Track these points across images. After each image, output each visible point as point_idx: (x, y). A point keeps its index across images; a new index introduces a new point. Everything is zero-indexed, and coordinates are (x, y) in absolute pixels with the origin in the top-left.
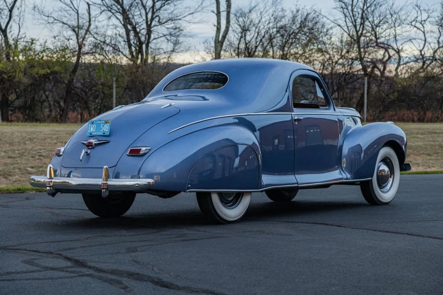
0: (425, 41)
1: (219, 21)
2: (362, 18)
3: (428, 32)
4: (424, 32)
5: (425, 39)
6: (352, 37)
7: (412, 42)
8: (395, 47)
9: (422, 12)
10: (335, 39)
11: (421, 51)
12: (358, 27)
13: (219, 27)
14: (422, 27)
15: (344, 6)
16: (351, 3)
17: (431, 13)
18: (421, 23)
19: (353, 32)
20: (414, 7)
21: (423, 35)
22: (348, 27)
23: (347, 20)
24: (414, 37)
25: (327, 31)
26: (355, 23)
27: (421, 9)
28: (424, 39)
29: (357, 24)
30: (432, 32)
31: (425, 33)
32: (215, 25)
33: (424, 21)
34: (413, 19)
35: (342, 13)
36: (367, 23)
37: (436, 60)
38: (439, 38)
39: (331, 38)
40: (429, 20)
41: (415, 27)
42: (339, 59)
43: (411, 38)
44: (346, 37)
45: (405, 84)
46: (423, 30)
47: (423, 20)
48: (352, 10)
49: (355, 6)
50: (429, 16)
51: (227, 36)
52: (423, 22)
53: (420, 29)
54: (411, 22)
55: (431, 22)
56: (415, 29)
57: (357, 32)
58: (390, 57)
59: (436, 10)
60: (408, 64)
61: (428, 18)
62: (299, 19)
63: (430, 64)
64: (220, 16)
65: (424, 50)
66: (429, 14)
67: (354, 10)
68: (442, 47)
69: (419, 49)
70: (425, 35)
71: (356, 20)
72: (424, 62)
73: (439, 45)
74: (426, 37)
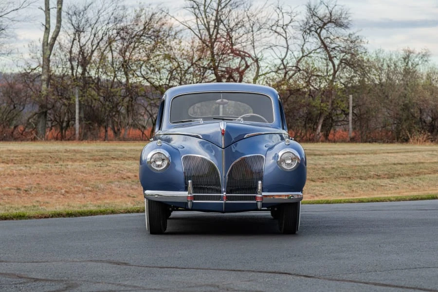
0: (288, 48)
1: (48, 20)
2: (216, 20)
3: (290, 38)
4: (286, 39)
5: (288, 46)
6: (204, 42)
7: (272, 49)
8: (253, 55)
9: (284, 14)
10: (186, 45)
11: (282, 61)
12: (211, 30)
13: (47, 26)
14: (284, 32)
15: (195, 6)
16: (203, 3)
17: (294, 16)
18: (283, 28)
19: (205, 35)
20: (275, 9)
21: (285, 41)
22: (199, 30)
23: (199, 22)
24: (275, 44)
25: (176, 34)
26: (209, 25)
27: (283, 11)
28: (286, 46)
29: (210, 26)
30: (295, 38)
31: (288, 39)
32: (43, 25)
33: (286, 25)
34: (274, 22)
35: (194, 14)
36: (221, 26)
37: (300, 70)
38: (303, 46)
39: (181, 42)
40: (291, 24)
41: (276, 32)
42: (189, 68)
43: (271, 45)
44: (197, 43)
46: (284, 35)
47: (285, 24)
48: (205, 11)
49: (208, 6)
50: (292, 20)
51: (58, 38)
52: (285, 27)
53: (280, 35)
54: (271, 27)
55: (294, 27)
56: (276, 34)
57: (211, 36)
58: (247, 67)
59: (300, 12)
60: (268, 75)
61: (290, 22)
62: (143, 19)
63: (293, 75)
64: (49, 13)
65: (286, 58)
66: (292, 17)
67: (207, 11)
68: (307, 56)
69: (281, 57)
70: (287, 41)
71: (209, 22)
72: (286, 73)
73: (303, 53)
74: (289, 44)
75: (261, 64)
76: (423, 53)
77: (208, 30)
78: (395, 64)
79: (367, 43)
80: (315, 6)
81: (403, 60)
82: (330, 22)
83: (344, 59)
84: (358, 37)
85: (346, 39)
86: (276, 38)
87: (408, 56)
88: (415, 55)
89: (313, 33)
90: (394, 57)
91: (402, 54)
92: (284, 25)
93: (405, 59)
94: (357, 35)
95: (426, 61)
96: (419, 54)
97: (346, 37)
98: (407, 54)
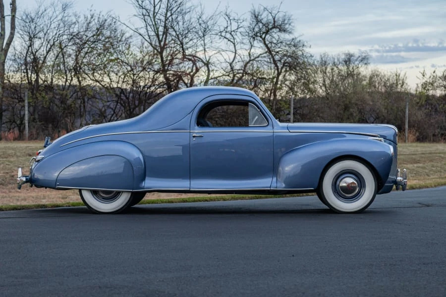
0: (236, 53)
1: (3, 26)
2: (165, 27)
3: (238, 43)
4: (234, 44)
5: (236, 51)
6: (154, 47)
7: (221, 54)
8: (204, 59)
9: (231, 21)
11: (231, 64)
12: (161, 37)
13: (2, 33)
14: (232, 38)
16: (153, 9)
17: (241, 23)
18: (231, 34)
19: (155, 41)
20: (224, 16)
22: (149, 36)
23: (149, 28)
24: (223, 49)
26: (158, 31)
27: (231, 18)
28: (234, 51)
30: (242, 43)
31: (236, 44)
33: (234, 31)
34: (222, 29)
35: (143, 20)
37: (247, 74)
38: (250, 51)
40: (239, 30)
41: (225, 37)
42: (141, 72)
43: (220, 50)
46: (232, 40)
47: (232, 30)
48: (154, 17)
49: (157, 13)
50: (238, 26)
51: (12, 43)
53: (229, 40)
54: (221, 33)
55: (241, 33)
57: (160, 42)
58: (197, 70)
59: (246, 19)
60: (219, 79)
61: (237, 29)
62: (94, 25)
63: (242, 77)
64: (4, 21)
65: (234, 62)
66: (239, 24)
68: (254, 60)
69: (229, 61)
70: (235, 46)
71: (158, 28)
72: (234, 76)
73: (250, 58)
74: (237, 49)
76: (363, 56)
77: (158, 35)
80: (259, 13)
81: (344, 63)
82: (274, 27)
84: (300, 41)
85: (289, 43)
87: (349, 59)
88: (355, 58)
89: (259, 38)
91: (343, 57)
92: (231, 32)
93: (346, 62)
94: (298, 39)
95: (366, 64)
96: (359, 57)
97: (289, 41)
98: (348, 57)
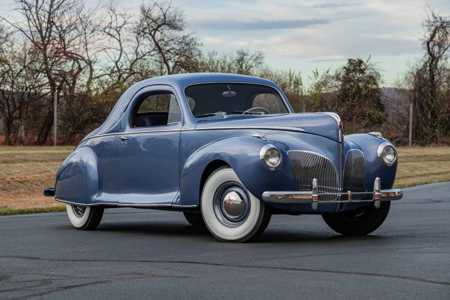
0: (121, 50)
2: (49, 22)
3: (124, 41)
4: (120, 41)
5: (122, 48)
6: (36, 44)
7: (106, 51)
8: (86, 58)
9: (117, 16)
10: (18, 48)
11: (116, 63)
12: (44, 32)
14: (117, 34)
15: (27, 8)
16: (35, 5)
17: (128, 18)
18: (116, 30)
19: (38, 38)
20: (108, 11)
21: (119, 44)
22: (31, 32)
23: (31, 25)
24: (108, 47)
25: (7, 36)
26: (41, 27)
27: (116, 13)
28: (119, 48)
29: (42, 28)
30: (128, 40)
31: (121, 42)
33: (120, 27)
34: (107, 24)
35: (25, 16)
36: (54, 29)
37: (134, 73)
38: (137, 48)
39: (13, 45)
40: (125, 26)
41: (109, 34)
42: (21, 70)
43: (105, 47)
44: (30, 45)
45: (101, 101)
46: (118, 37)
47: (118, 26)
48: (37, 13)
49: (40, 8)
50: (125, 22)
52: (118, 29)
53: (114, 37)
54: (104, 29)
55: (127, 29)
56: (109, 36)
57: (43, 39)
58: (80, 69)
59: (134, 14)
60: (101, 78)
61: (123, 25)
63: (127, 77)
65: (120, 61)
66: (126, 19)
67: (39, 13)
68: (141, 58)
69: (114, 60)
70: (120, 43)
71: (41, 24)
72: (120, 76)
73: (137, 56)
74: (122, 46)
75: (95, 67)
76: (257, 55)
77: (41, 32)
78: (229, 67)
79: (202, 45)
80: (149, 8)
81: (237, 62)
82: (164, 24)
83: (179, 62)
84: (193, 39)
85: (180, 41)
86: (109, 40)
87: (242, 59)
88: (249, 57)
89: (147, 35)
90: (228, 60)
91: (236, 56)
92: (117, 28)
93: (239, 61)
94: (191, 37)
95: (260, 63)
96: (253, 56)
97: (180, 39)
98: (241, 56)
